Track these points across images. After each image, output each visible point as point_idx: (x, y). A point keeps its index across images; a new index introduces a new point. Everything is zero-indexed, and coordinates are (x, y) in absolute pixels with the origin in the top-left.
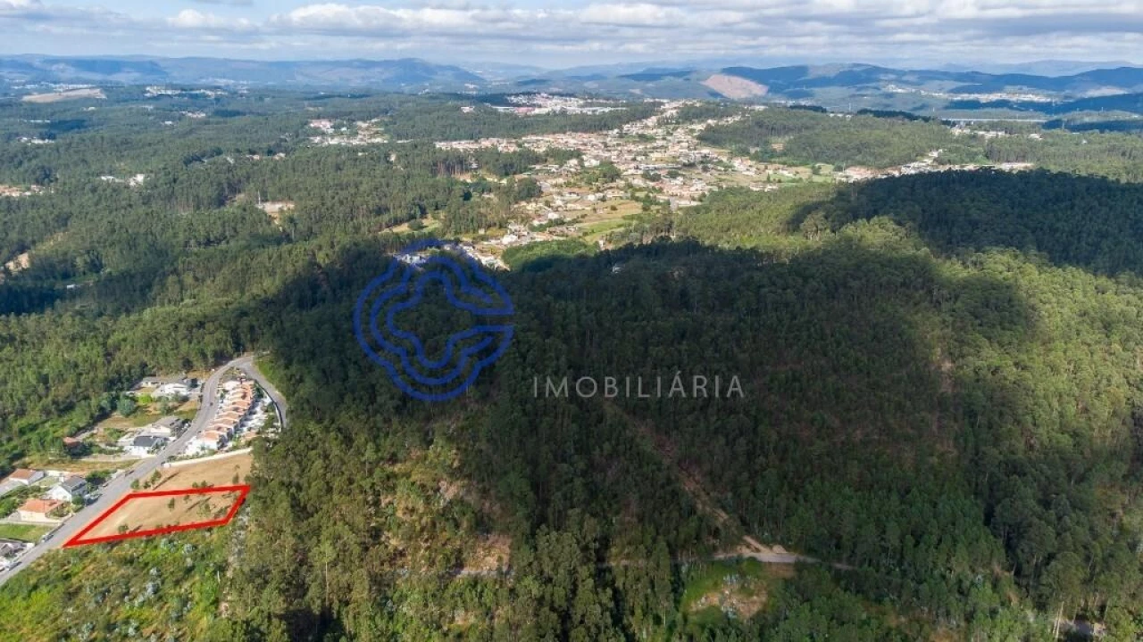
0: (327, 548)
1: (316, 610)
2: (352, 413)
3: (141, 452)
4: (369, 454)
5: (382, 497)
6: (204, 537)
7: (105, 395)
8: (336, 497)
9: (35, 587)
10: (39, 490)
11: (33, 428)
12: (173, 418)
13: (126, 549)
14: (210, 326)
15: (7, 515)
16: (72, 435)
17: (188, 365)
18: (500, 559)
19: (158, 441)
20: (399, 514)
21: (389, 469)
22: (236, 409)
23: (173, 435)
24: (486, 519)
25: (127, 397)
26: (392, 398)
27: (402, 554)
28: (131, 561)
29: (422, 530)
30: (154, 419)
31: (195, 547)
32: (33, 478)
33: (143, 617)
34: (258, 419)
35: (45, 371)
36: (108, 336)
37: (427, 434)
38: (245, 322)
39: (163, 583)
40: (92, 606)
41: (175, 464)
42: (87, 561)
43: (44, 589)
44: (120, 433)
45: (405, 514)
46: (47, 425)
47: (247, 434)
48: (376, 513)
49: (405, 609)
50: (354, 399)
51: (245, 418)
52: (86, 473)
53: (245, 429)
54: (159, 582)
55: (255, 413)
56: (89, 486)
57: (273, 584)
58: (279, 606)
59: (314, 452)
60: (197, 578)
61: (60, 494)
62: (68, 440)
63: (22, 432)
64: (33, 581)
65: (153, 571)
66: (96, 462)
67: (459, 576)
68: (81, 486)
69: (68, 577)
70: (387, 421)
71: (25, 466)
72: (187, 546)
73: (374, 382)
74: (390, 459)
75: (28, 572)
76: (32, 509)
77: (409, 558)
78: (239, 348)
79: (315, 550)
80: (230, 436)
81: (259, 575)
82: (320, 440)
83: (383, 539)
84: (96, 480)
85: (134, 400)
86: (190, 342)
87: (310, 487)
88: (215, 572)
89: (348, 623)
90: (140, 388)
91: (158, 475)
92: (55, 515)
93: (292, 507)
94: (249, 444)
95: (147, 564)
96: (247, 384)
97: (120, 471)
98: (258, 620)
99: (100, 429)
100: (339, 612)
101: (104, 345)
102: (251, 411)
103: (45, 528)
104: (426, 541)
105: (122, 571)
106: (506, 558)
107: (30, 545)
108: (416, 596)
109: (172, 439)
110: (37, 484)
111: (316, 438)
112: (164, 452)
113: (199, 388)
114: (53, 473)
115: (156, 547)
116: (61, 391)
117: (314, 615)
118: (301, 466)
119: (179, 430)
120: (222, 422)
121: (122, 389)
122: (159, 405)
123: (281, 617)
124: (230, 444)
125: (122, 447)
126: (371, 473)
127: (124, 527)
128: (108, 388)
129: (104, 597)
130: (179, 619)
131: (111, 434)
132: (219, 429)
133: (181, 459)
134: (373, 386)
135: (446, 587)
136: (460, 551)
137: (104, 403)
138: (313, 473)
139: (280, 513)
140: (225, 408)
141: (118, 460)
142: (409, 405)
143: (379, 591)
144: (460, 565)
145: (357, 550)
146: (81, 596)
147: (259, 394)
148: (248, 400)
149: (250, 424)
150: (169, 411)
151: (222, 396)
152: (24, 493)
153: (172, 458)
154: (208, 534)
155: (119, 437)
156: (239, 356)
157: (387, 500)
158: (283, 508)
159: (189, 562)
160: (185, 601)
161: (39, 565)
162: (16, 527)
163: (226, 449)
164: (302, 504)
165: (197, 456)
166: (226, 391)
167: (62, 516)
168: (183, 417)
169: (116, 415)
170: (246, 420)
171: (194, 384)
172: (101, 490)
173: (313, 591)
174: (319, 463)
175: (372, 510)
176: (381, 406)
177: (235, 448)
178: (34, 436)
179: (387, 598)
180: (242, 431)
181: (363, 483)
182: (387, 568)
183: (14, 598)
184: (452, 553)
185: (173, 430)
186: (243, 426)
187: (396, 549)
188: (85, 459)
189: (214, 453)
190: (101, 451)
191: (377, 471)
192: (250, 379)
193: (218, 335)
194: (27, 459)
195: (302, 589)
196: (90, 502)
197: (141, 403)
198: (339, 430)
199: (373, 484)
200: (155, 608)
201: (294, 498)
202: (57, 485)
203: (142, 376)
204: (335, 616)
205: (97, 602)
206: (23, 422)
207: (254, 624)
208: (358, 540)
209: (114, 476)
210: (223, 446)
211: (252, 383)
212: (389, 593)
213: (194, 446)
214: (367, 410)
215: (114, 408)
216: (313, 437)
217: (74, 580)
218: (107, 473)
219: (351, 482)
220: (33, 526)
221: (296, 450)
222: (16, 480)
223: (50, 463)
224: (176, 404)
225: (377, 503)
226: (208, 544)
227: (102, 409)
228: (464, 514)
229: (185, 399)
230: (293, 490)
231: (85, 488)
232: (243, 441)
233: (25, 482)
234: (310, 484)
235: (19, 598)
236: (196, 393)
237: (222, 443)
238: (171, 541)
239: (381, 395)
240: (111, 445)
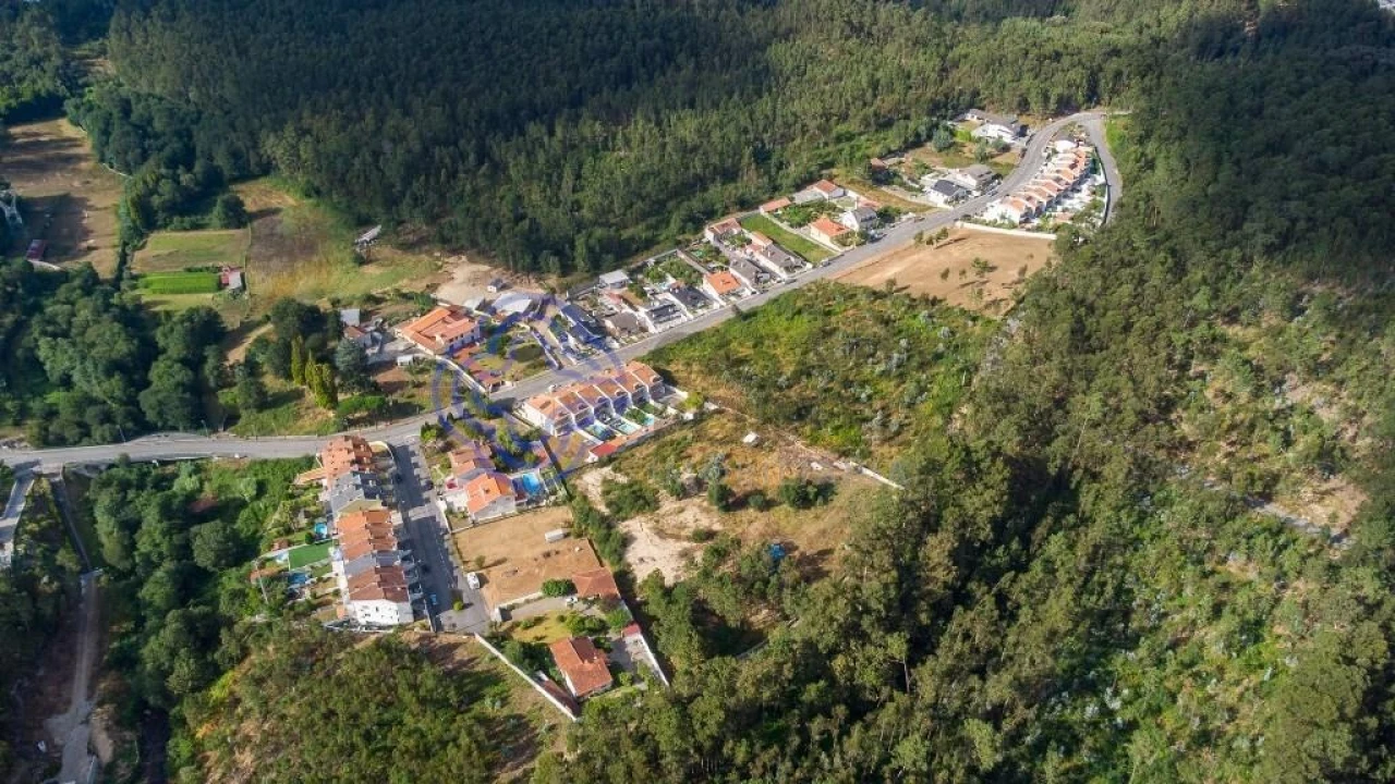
0: (1094, 401)
1: (1052, 470)
2: (1198, 234)
3: (938, 199)
4: (1200, 300)
5: (1194, 362)
6: (965, 325)
7: (925, 119)
8: (1131, 341)
9: (799, 312)
10: (834, 208)
11: (850, 137)
12: (982, 168)
13: (886, 307)
14: (1066, 61)
15: (800, 225)
16: (881, 157)
17: (1024, 106)
18: (1334, 517)
19: (959, 191)
20: (1209, 394)
21: (1221, 328)
22: (1058, 180)
23: (977, 190)
24: (1337, 453)
25: (946, 129)
26: (1266, 231)
27: (1190, 447)
28: (886, 322)
29: (1233, 427)
30: (963, 165)
31: (953, 333)
32: (833, 194)
33: (879, 387)
34: (1080, 201)
35: (880, 74)
36: (951, 48)
37: (1299, 297)
38: (1113, 65)
39: (909, 358)
40: (839, 354)
41: (969, 226)
42: (850, 304)
43: (806, 317)
44: (926, 169)
45: (1216, 396)
46: (862, 138)
47: (1059, 216)
48: (1178, 379)
49: (1163, 518)
50: (1211, 216)
51: (1065, 194)
52: (880, 206)
53: (1059, 208)
54: (905, 356)
55: (1079, 191)
56: (877, 222)
57: (1014, 418)
58: (1011, 447)
59: (1128, 270)
60: (943, 369)
61: (850, 221)
62: (875, 162)
63: (839, 139)
64: (800, 304)
65: (903, 343)
66: (893, 195)
67: (1258, 509)
68: (871, 218)
69: (828, 314)
70: (1247, 261)
71: (831, 178)
72: (945, 329)
73: (1250, 198)
74: (1228, 315)
75: (798, 293)
76: (822, 228)
77: (1198, 455)
78: (1093, 98)
79: (1079, 397)
80: (1039, 212)
81: (1005, 398)
82: (1142, 257)
83: (1173, 416)
84: (886, 217)
85: (953, 133)
86: (1036, 77)
87: (1104, 314)
88: (962, 370)
89: (1086, 500)
90: (963, 121)
91: (945, 233)
92: (838, 241)
93: (1073, 332)
94: (1056, 229)
95: (900, 332)
96: (1084, 149)
97: (911, 215)
98: (981, 454)
99: (909, 158)
100: (1079, 483)
101: (943, 58)
102: (1075, 188)
103: (827, 253)
104: (1232, 444)
105: (875, 329)
106: (1344, 518)
107: (809, 266)
108: (1186, 508)
109: (976, 193)
110: (834, 201)
111: (1137, 253)
112: (962, 207)
113: (1027, 138)
114: (852, 194)
115: (915, 317)
116: (885, 103)
117: (1049, 474)
118: (1105, 282)
119: (985, 185)
120: (1036, 191)
121: (944, 117)
122: (975, 148)
123: (1009, 461)
124: (1036, 222)
125: (922, 187)
126: (1193, 324)
127: (892, 282)
128: (931, 113)
129: (851, 350)
130: (911, 406)
131: (917, 167)
132: (1029, 199)
133: (976, 222)
134: (1246, 205)
135: (1232, 517)
136: (1276, 478)
137: (922, 129)
138: (1115, 298)
139: (1057, 335)
140: (1046, 173)
141: (914, 200)
142: (1291, 247)
143: (1140, 479)
144: (1267, 497)
145: (1131, 419)
146: (833, 339)
147: (1094, 167)
148: (1077, 172)
149: (1067, 203)
150: (984, 158)
151: (1049, 157)
152: (821, 206)
153: (967, 218)
154: (970, 323)
155: (923, 173)
156: (1088, 108)
157: (1201, 368)
158: (1061, 331)
159: (941, 347)
160: (922, 390)
161: (810, 290)
162: (804, 241)
163: (1029, 226)
164: (1086, 333)
165: (994, 224)
166: (1055, 152)
167: (844, 245)
168: (996, 170)
169: (930, 146)
170: (1066, 197)
171: (1022, 132)
172: (888, 230)
173: (1058, 445)
174: (1127, 289)
175: (1174, 373)
176: (1246, 237)
177: (1039, 229)
178: (846, 146)
179: (1146, 493)
180: (1055, 210)
181: (1175, 336)
182: (1162, 455)
183: (779, 314)
184: (1261, 478)
185: (979, 184)
186: (1058, 203)
187: (1184, 438)
188: (884, 188)
189: (1013, 226)
190: (903, 185)
191: (1203, 325)
192: (1089, 145)
193: (1072, 75)
194: (834, 171)
195: (1047, 437)
196: (873, 240)
197: (958, 139)
198: (1173, 252)
199: (1189, 341)
200: (893, 383)
201: (1079, 320)
202: (849, 209)
203: (971, 106)
204: (1073, 486)
205: (844, 351)
206: (842, 128)
207: (975, 457)
208: (1139, 406)
209: (904, 218)
210: (1027, 221)
211: (1090, 149)
212: (1152, 489)
213: (994, 210)
214: (1224, 237)
215: (929, 137)
216: (1134, 249)
217: (833, 319)
218: (899, 212)
219: (1160, 326)
220: (817, 246)
221: (1107, 260)
222: (818, 191)
223: (852, 182)
224: (995, 152)
225: (1184, 367)
226: (968, 336)
227: (918, 135)
228: (1305, 433)
229: (1006, 148)
230: (1082, 311)
231: (873, 222)
232: (1051, 222)
233: (826, 196)
234: (1106, 310)
235: (783, 317)
236: (1021, 143)
237: (1027, 217)
238: (931, 316)
239: (1253, 221)
240: (913, 181)
